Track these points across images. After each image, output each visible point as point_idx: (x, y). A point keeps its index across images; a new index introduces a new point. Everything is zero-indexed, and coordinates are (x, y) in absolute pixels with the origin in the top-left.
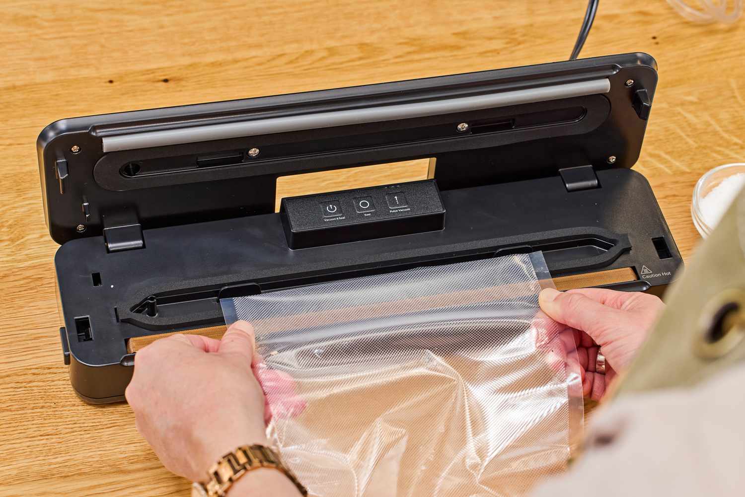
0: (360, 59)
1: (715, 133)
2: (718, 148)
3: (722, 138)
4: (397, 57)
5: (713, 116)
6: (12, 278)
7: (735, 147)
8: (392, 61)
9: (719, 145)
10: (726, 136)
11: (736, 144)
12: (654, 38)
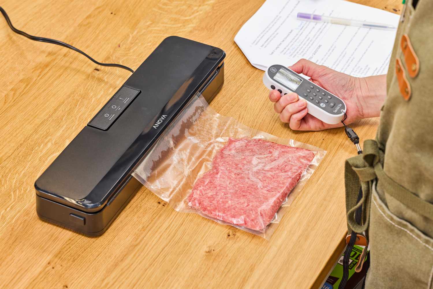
0: (27, 85)
1: (171, 28)
2: (178, 31)
3: (174, 28)
4: (39, 76)
5: (163, 23)
6: (16, 228)
7: (182, 27)
8: (39, 79)
9: (177, 30)
10: (174, 26)
11: (181, 26)
12: (112, 13)
